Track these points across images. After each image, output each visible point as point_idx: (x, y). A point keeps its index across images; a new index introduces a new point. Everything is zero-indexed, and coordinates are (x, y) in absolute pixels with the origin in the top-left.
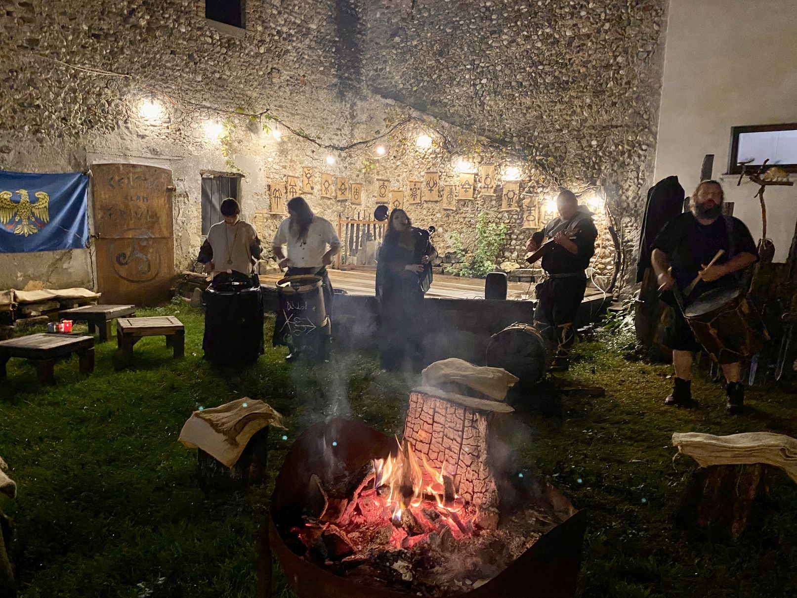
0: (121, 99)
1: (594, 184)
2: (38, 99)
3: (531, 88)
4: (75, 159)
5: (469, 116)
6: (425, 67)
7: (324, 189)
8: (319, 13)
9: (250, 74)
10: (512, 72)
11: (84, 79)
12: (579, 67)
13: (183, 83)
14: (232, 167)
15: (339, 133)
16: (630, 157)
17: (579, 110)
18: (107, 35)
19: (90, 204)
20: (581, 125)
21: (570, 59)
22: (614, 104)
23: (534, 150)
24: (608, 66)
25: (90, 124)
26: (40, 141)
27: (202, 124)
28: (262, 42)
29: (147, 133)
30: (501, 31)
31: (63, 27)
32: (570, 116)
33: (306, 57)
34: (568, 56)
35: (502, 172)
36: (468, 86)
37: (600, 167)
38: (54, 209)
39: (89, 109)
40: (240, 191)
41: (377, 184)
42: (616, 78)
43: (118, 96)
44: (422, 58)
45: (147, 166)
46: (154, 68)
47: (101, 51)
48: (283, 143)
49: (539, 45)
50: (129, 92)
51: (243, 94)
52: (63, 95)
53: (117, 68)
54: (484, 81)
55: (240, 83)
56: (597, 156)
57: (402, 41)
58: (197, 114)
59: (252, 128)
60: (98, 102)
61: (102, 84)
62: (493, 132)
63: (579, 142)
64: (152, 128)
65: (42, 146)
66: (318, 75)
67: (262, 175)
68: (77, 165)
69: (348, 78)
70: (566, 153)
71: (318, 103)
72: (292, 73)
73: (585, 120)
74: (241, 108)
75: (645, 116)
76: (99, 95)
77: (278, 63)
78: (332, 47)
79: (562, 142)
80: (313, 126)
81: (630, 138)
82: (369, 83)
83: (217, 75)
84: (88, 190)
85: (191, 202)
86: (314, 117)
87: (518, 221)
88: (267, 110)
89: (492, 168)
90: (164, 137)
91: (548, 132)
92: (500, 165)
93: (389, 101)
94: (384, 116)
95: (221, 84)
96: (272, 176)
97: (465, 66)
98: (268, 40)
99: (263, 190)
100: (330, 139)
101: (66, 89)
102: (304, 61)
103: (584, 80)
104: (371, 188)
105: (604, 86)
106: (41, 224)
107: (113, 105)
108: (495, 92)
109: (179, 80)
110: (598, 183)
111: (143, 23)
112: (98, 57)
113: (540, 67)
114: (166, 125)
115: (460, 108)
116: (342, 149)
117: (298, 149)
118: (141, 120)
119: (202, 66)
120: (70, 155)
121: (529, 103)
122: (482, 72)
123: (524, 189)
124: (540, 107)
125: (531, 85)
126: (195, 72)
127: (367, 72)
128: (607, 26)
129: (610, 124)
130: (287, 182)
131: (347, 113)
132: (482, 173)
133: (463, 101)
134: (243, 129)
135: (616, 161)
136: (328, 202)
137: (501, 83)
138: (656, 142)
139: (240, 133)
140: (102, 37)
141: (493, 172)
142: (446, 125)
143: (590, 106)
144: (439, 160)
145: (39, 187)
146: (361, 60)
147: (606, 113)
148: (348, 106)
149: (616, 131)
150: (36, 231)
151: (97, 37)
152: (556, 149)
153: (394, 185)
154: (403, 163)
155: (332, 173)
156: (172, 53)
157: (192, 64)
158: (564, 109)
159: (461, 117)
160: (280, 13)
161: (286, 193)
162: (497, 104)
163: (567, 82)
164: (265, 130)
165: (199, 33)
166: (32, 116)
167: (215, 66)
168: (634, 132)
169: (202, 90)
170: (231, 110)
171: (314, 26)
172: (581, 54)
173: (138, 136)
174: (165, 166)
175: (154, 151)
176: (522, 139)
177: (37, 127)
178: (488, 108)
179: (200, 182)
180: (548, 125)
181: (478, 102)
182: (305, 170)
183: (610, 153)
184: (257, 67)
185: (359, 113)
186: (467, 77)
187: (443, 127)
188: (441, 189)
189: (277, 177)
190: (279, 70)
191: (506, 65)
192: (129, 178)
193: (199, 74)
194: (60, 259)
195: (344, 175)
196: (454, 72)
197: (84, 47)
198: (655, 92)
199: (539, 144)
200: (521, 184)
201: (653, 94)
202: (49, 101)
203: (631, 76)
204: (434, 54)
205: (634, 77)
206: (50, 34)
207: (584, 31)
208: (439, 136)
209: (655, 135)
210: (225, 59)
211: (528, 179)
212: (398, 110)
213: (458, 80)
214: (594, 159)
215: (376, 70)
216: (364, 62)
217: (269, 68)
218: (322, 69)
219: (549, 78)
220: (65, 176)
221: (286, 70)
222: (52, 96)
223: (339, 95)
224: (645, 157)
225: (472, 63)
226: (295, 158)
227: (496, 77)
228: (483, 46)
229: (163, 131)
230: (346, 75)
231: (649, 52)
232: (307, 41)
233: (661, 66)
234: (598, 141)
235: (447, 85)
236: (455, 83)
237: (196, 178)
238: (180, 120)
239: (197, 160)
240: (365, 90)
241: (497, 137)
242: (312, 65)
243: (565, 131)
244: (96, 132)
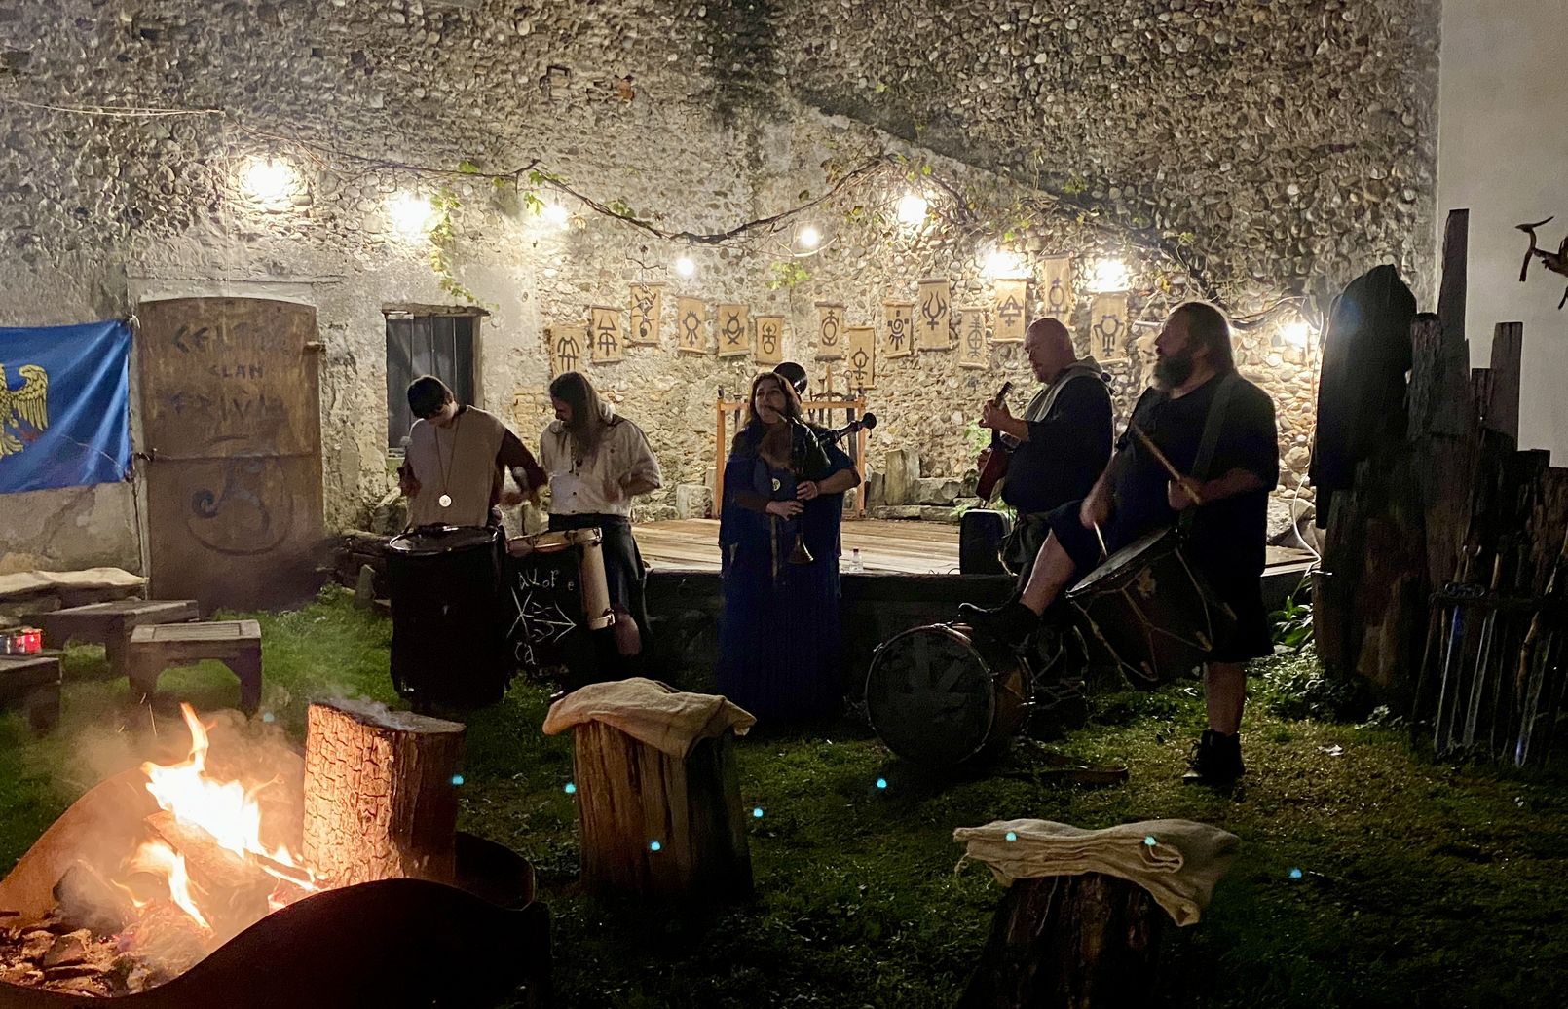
0: (202, 162)
1: (1296, 291)
2: (26, 174)
3: (1144, 69)
4: (104, 293)
5: (1011, 144)
6: (912, 36)
7: (685, 332)
9: (498, 85)
10: (1100, 33)
11: (124, 124)
12: (1250, 12)
13: (340, 115)
14: (456, 292)
15: (721, 200)
16: (1376, 219)
17: (1254, 113)
18: (174, 29)
19: (135, 387)
20: (1262, 147)
22: (1334, 93)
23: (1158, 217)
24: (1315, 6)
25: (135, 217)
26: (31, 259)
27: (386, 202)
28: (525, 10)
29: (260, 228)
31: (79, 22)
32: (1236, 129)
33: (633, 35)
35: (1089, 274)
36: (1006, 73)
37: (1308, 247)
38: (60, 396)
39: (134, 186)
40: (479, 346)
41: (818, 315)
42: (1336, 31)
43: (197, 155)
44: (905, 14)
45: (259, 301)
46: (274, 89)
47: (160, 65)
48: (577, 235)
50: (220, 144)
51: (480, 131)
52: (78, 162)
53: (195, 97)
54: (1041, 59)
55: (474, 105)
56: (1302, 223)
58: (373, 181)
59: (504, 204)
60: (153, 170)
61: (163, 133)
62: (1064, 177)
63: (1259, 191)
64: (270, 218)
65: (34, 271)
66: (666, 74)
67: (530, 307)
68: (108, 304)
69: (741, 75)
70: (1229, 219)
71: (667, 136)
72: (600, 74)
73: (1271, 137)
74: (474, 163)
75: (1407, 120)
76: (156, 155)
77: (564, 55)
78: (696, 7)
79: (1218, 193)
80: (654, 190)
81: (1374, 175)
82: (794, 82)
83: (420, 93)
84: (133, 355)
85: (363, 375)
86: (657, 169)
87: (1129, 390)
88: (534, 162)
89: (1065, 263)
90: (298, 235)
91: (1188, 170)
92: (1082, 257)
93: (838, 120)
95: (431, 111)
96: (554, 310)
97: (998, 26)
98: (538, 6)
99: (535, 341)
100: (699, 217)
101: (86, 148)
102: (628, 45)
103: (1263, 41)
104: (805, 324)
105: (1308, 52)
106: (29, 433)
107: (185, 174)
108: (1066, 84)
109: (331, 110)
110: (1306, 289)
112: (152, 78)
113: (1164, 17)
114: (303, 209)
115: (989, 127)
116: (713, 239)
117: (619, 246)
118: (246, 203)
119: (385, 75)
120: (92, 286)
121: (1142, 104)
122: (1036, 37)
123: (1139, 312)
124: (1166, 112)
125: (1145, 60)
126: (368, 90)
127: (789, 55)
129: (1326, 142)
130: (591, 322)
131: (740, 155)
132: (1045, 278)
133: (996, 110)
134: (484, 206)
135: (1348, 231)
136: (698, 363)
137: (1078, 60)
138: (1435, 181)
139: (477, 218)
140: (161, 36)
141: (1067, 274)
142: (961, 167)
143: (1279, 103)
144: (948, 252)
145: (27, 357)
146: (774, 30)
147: (1317, 115)
148: (744, 137)
149: (1340, 158)
150: (18, 448)
151: (151, 35)
152: (1208, 210)
153: (853, 316)
154: (871, 263)
155: (705, 296)
156: (315, 53)
157: (360, 73)
158: (1220, 113)
159: (993, 146)
161: (591, 345)
162: (1069, 111)
163: (1225, 49)
164: (533, 206)
165: (376, 6)
167: (412, 73)
168: (1382, 158)
169: (384, 128)
170: (453, 166)
173: (240, 236)
174: (302, 299)
175: (275, 268)
176: (1130, 190)
177: (24, 232)
178: (1052, 122)
179: (382, 330)
180: (1187, 154)
181: (1030, 109)
182: (637, 291)
183: (1332, 213)
184: (513, 68)
185: (771, 151)
186: (1004, 51)
187: (955, 173)
188: (955, 320)
189: (568, 310)
190: (566, 70)
191: (1089, 19)
192: (219, 329)
193: (377, 92)
194: (70, 507)
195: (736, 297)
196: (974, 42)
197: (123, 58)
198: (1426, 59)
199: (1169, 201)
200: (1131, 299)
201: (1421, 64)
202: (51, 176)
203: (1367, 24)
205: (1377, 25)
206: (53, 40)
208: (944, 194)
209: (1430, 163)
210: (436, 56)
211: (1146, 286)
212: (858, 140)
213: (983, 60)
214: (1294, 230)
215: (808, 51)
216: (781, 33)
217: (543, 69)
218: (673, 58)
219: (1184, 40)
220: (83, 330)
221: (585, 69)
222: (55, 166)
223: (720, 115)
224: (1412, 218)
225: (1013, 17)
226: (611, 267)
227: (1067, 49)
229: (296, 223)
230: (736, 67)
234: (1301, 187)
235: (961, 75)
236: (977, 67)
237: (373, 321)
238: (334, 195)
239: (376, 282)
240: (786, 101)
241: (1068, 189)
242: (649, 51)
243: (1226, 167)
244: (148, 234)
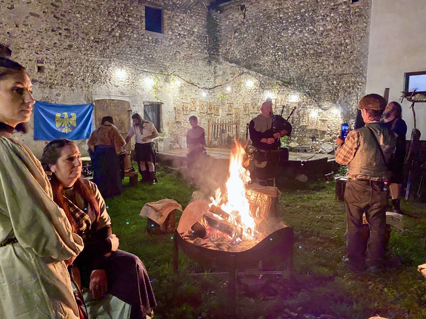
0: (107, 70)
1: (335, 103)
2: (72, 71)
3: (303, 56)
4: (88, 98)
5: (272, 71)
6: (250, 47)
7: (201, 108)
8: (199, 24)
9: (166, 55)
10: (293, 49)
11: (91, 61)
12: (327, 45)
13: (135, 61)
14: (158, 99)
15: (208, 81)
16: (353, 89)
17: (327, 66)
18: (102, 41)
19: (94, 118)
20: (328, 73)
21: (322, 42)
22: (345, 63)
23: (305, 87)
24: (341, 45)
25: (94, 81)
26: (73, 90)
27: (144, 80)
28: (171, 39)
29: (119, 84)
30: (288, 29)
31: (83, 39)
32: (323, 69)
33: (192, 45)
34: (321, 40)
35: (289, 98)
36: (272, 56)
37: (338, 94)
38: (78, 121)
39: (94, 75)
40: (162, 111)
41: (227, 105)
42: (345, 50)
43: (106, 68)
44: (249, 43)
45: (118, 100)
46: (122, 54)
47: (99, 48)
48: (181, 87)
49: (307, 35)
50: (111, 66)
51: (163, 65)
52: (82, 69)
53: (106, 56)
54: (280, 53)
55: (161, 59)
56: (337, 89)
57: (239, 35)
58: (141, 75)
59: (167, 80)
60: (98, 71)
61: (100, 63)
62: (285, 78)
63: (328, 82)
64: (121, 82)
65: (74, 93)
66: (198, 54)
67: (172, 102)
68: (89, 100)
69: (213, 54)
70: (321, 88)
71: (198, 67)
72: (186, 53)
73: (330, 71)
74: (161, 71)
75: (360, 69)
76: (98, 68)
77: (179, 49)
78: (204, 39)
79: (318, 83)
80: (196, 78)
81: (353, 80)
82: (223, 56)
83: (151, 56)
84: (93, 111)
86: (196, 74)
87: (298, 122)
88: (174, 72)
89: (284, 96)
90: (127, 86)
91: (312, 78)
92: (288, 94)
93: (233, 65)
94: (231, 72)
95: (153, 60)
96: (176, 103)
97: (270, 46)
98: (174, 38)
99: (172, 110)
100: (204, 84)
101: (84, 66)
102: (191, 47)
103: (329, 51)
104: (224, 107)
105: (339, 54)
106: (73, 128)
107: (104, 72)
108: (285, 59)
109: (133, 60)
110: (337, 102)
111: (117, 34)
112: (98, 51)
113: (307, 46)
114: (128, 80)
115: (268, 67)
116: (210, 89)
117: (189, 90)
118: (116, 79)
119: (144, 52)
120: (85, 96)
121: (302, 64)
122: (279, 49)
123: (300, 106)
124: (307, 65)
125: (303, 54)
126: (140, 55)
127: (222, 50)
128: (340, 24)
129: (342, 73)
130: (183, 106)
131: (212, 71)
132: (279, 99)
133: (269, 63)
134: (163, 81)
135: (346, 91)
136: (203, 115)
137: (288, 54)
138: (366, 81)
139: (162, 84)
140: (100, 42)
141: (285, 98)
142: (261, 75)
143: (333, 64)
144: (257, 93)
145: (72, 111)
146: (219, 45)
147: (341, 67)
148: (213, 67)
149: (345, 76)
150: (71, 131)
151: (97, 42)
152: (316, 86)
153: (235, 105)
154: (240, 95)
155: (205, 101)
156: (130, 47)
157: (139, 52)
158: (320, 66)
159: (268, 71)
160: (180, 25)
161: (183, 111)
162: (286, 64)
163: (321, 53)
164: (173, 81)
165: (142, 37)
166: (70, 79)
167: (149, 52)
168: (355, 76)
169: (144, 64)
170: (157, 72)
171: (196, 30)
172: (328, 39)
173: (115, 86)
174: (127, 100)
175: (122, 93)
176: (299, 81)
177: (71, 84)
178: (282, 67)
179: (143, 107)
180: (312, 74)
181: (277, 64)
182: (192, 99)
183: (343, 87)
184: (169, 51)
185: (218, 70)
186: (271, 51)
187: (259, 76)
188: (259, 107)
189: (179, 103)
190: (179, 52)
191: (291, 45)
192: (111, 106)
193: (142, 56)
194: (81, 144)
195: (211, 101)
196: (265, 49)
197: (92, 47)
198: (366, 57)
199: (308, 84)
200: (299, 103)
201: (364, 58)
202: (77, 72)
203: (352, 49)
204: (255, 41)
205: (355, 50)
206: (77, 42)
207: (329, 27)
208: (257, 81)
209: (365, 78)
210: (154, 48)
211: (302, 101)
212: (237, 69)
213: (266, 53)
214: (335, 91)
215: (226, 50)
216: (221, 46)
217: (175, 52)
218: (200, 50)
219: (312, 51)
220: (83, 106)
221: (183, 52)
222: (78, 70)
223: (208, 63)
224: (361, 89)
225: (274, 44)
226: (187, 94)
227: (286, 51)
228: (279, 37)
229: (126, 83)
230: (212, 52)
231: (362, 37)
232: (193, 38)
233: (368, 43)
234: (337, 82)
235: (262, 56)
236: (265, 55)
237: (141, 105)
238: (134, 78)
239: (142, 97)
240: (221, 60)
241: (286, 81)
242: (195, 49)
243: (320, 77)
244: (97, 85)
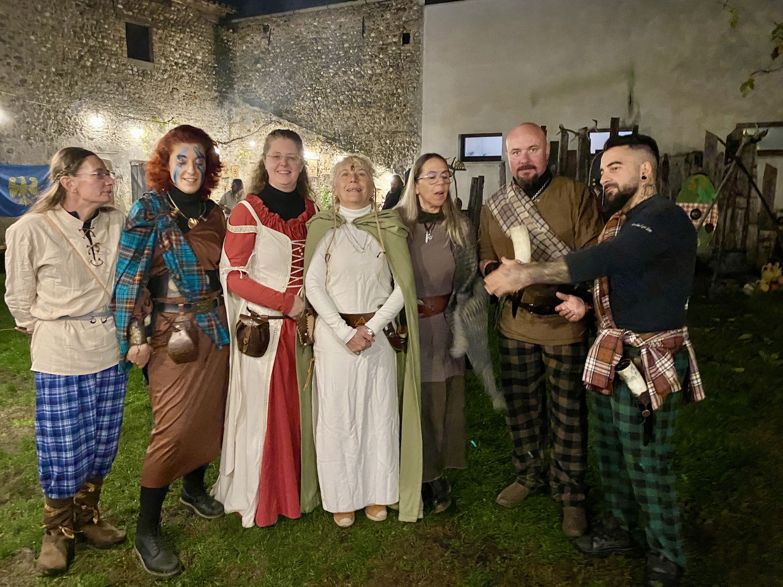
0: (77, 115)
1: (389, 168)
3: (349, 105)
5: (311, 121)
6: (280, 86)
8: (203, 48)
9: (159, 93)
10: (337, 94)
12: (377, 94)
13: (115, 102)
15: (221, 130)
16: (408, 151)
17: (378, 121)
20: (380, 130)
21: (371, 89)
22: (398, 118)
24: (393, 95)
25: (59, 132)
26: (31, 144)
27: (129, 129)
28: (165, 71)
29: (94, 136)
30: (329, 67)
31: (40, 71)
32: (373, 124)
33: (195, 79)
34: (370, 86)
36: (309, 101)
37: (392, 157)
39: (58, 122)
42: (398, 102)
43: (76, 113)
44: (277, 80)
46: (96, 93)
47: (64, 84)
49: (352, 77)
50: (82, 110)
51: (154, 107)
52: (42, 114)
54: (320, 99)
55: (153, 100)
56: (390, 150)
57: (263, 68)
58: (125, 122)
59: (161, 130)
60: (63, 117)
62: (327, 132)
63: (380, 141)
64: (97, 133)
65: (32, 148)
66: (205, 91)
69: (225, 92)
71: (206, 110)
72: (187, 91)
73: (382, 127)
74: (153, 117)
75: (415, 126)
76: (64, 113)
77: (177, 85)
78: (212, 71)
79: (369, 141)
81: (407, 139)
82: (240, 95)
83: (137, 95)
85: (125, 182)
86: (203, 120)
88: (173, 118)
89: (328, 156)
90: (105, 139)
91: (361, 134)
92: (333, 154)
93: (256, 108)
94: (253, 119)
95: (140, 101)
97: (306, 88)
98: (169, 69)
100: (215, 135)
101: (44, 110)
102: (194, 82)
103: (380, 102)
104: (246, 168)
105: (391, 106)
107: (72, 119)
108: (327, 107)
109: (113, 100)
110: (392, 167)
111: (89, 64)
112: (62, 88)
113: (354, 92)
114: (106, 130)
115: (305, 116)
116: (225, 143)
118: (90, 128)
119: (127, 90)
121: (349, 115)
122: (318, 92)
124: (355, 118)
125: (349, 103)
126: (122, 94)
127: (239, 86)
128: (391, 69)
129: (396, 130)
131: (226, 116)
132: (322, 160)
133: (307, 111)
134: (156, 131)
135: (401, 153)
137: (330, 100)
138: (421, 141)
140: (64, 75)
141: (329, 158)
142: (297, 126)
143: (384, 119)
145: (31, 175)
146: (234, 79)
147: (394, 123)
148: (226, 111)
149: (399, 135)
150: (31, 202)
151: (61, 75)
152: (367, 145)
156: (108, 82)
157: (120, 89)
158: (369, 120)
159: (306, 121)
160: (176, 50)
162: (328, 114)
163: (370, 103)
165: (124, 68)
166: (25, 129)
167: (135, 89)
168: (409, 135)
169: (128, 106)
170: (147, 119)
171: (199, 58)
172: (377, 85)
173: (89, 138)
174: (107, 158)
175: (100, 149)
176: (346, 138)
177: (28, 136)
178: (323, 116)
179: (130, 168)
180: (361, 129)
181: (317, 112)
183: (397, 148)
184: (163, 88)
185: (234, 116)
186: (308, 95)
190: (177, 89)
191: (333, 89)
193: (126, 95)
195: (226, 160)
196: (299, 91)
197: (53, 82)
198: (420, 112)
199: (356, 141)
201: (418, 113)
202: (35, 118)
203: (406, 101)
204: (286, 78)
205: (408, 102)
206: (33, 76)
207: (378, 71)
209: (421, 138)
210: (141, 84)
212: (263, 115)
213: (302, 97)
214: (388, 152)
215: (245, 86)
216: (236, 80)
217: (171, 89)
218: (206, 87)
219: (360, 99)
221: (183, 89)
222: (36, 115)
223: (220, 104)
225: (311, 86)
227: (327, 97)
228: (318, 76)
229: (104, 135)
230: (224, 90)
231: (414, 88)
232: (196, 68)
233: (421, 97)
234: (390, 141)
235: (296, 100)
237: (127, 165)
238: (115, 127)
239: (127, 154)
240: (238, 100)
241: (330, 136)
242: (201, 84)
243: (371, 134)
244: (63, 137)
